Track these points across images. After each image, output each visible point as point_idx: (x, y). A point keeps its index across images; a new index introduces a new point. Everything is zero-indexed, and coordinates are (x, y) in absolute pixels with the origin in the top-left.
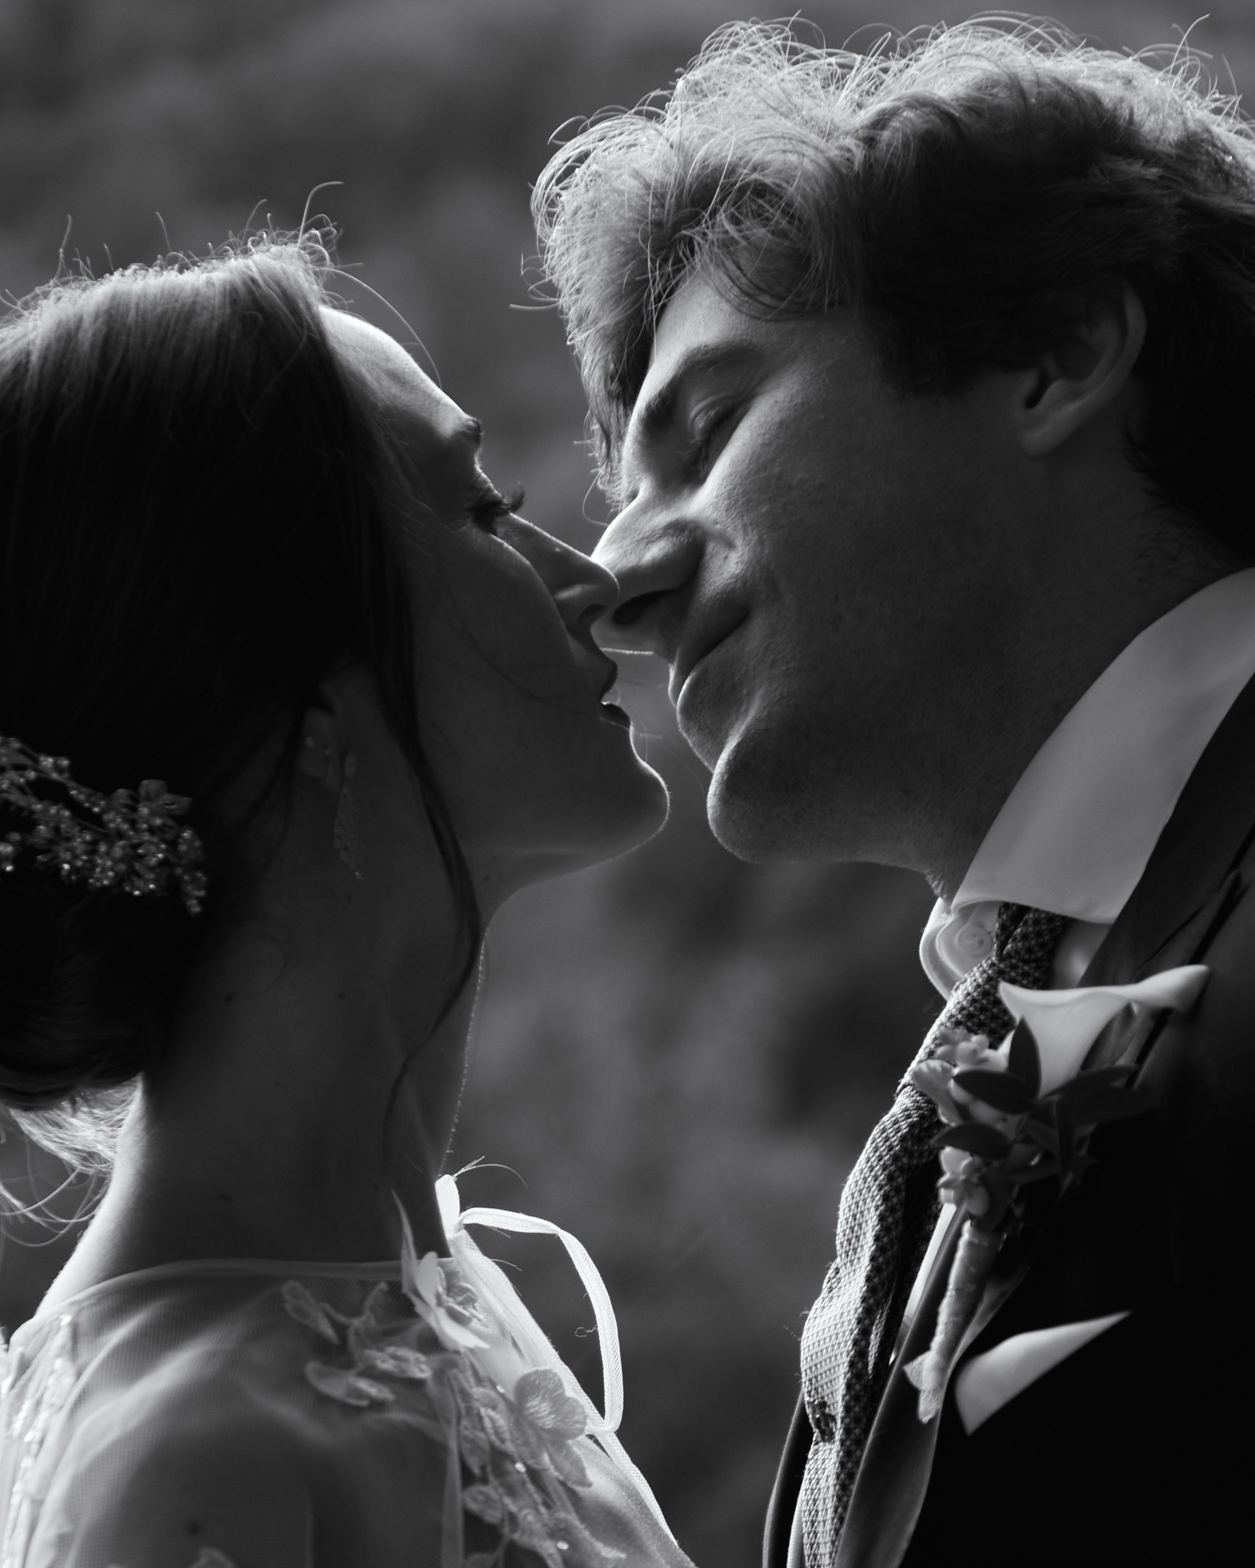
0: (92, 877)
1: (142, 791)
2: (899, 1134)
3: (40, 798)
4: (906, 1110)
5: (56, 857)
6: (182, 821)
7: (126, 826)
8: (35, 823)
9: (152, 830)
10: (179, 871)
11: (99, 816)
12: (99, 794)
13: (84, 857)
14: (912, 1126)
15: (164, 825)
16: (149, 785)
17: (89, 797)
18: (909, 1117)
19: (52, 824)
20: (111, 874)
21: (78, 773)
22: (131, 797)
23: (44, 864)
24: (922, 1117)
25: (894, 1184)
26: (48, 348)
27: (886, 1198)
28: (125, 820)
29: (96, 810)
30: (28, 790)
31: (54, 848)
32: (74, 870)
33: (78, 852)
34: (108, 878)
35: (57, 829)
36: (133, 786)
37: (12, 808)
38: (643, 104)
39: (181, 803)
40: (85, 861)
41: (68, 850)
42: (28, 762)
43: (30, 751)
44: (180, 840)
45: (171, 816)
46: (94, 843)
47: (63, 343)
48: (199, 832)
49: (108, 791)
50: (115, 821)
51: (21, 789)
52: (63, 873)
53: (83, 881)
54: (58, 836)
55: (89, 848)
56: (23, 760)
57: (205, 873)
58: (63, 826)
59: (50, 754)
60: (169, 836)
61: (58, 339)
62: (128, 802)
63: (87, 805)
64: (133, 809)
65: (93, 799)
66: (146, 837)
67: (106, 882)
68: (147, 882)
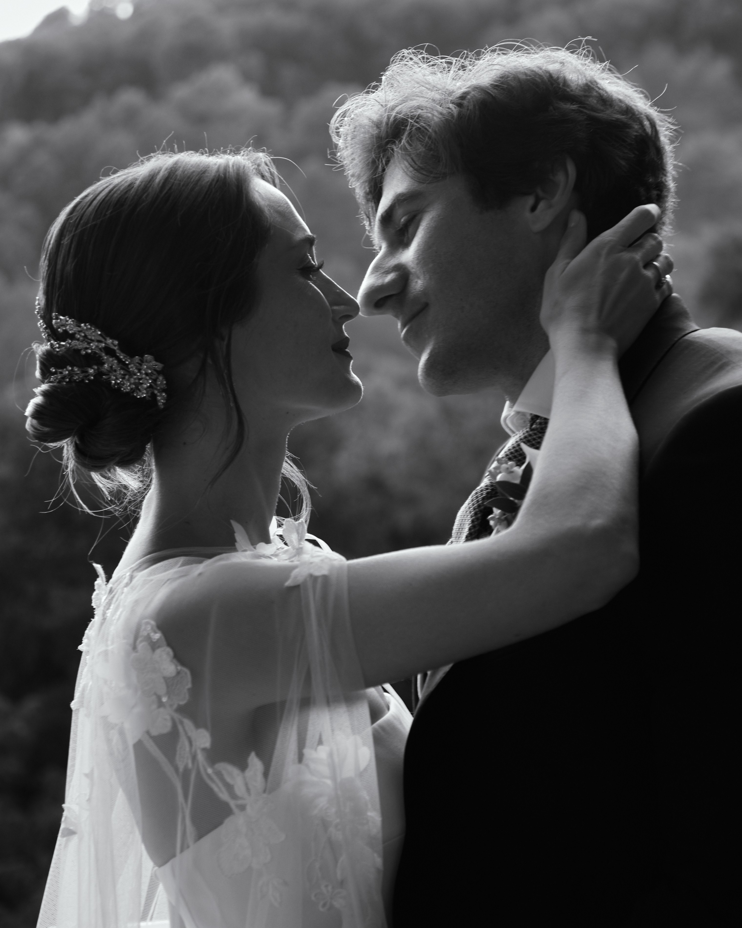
0: (123, 388)
1: (145, 359)
2: (482, 496)
3: (107, 354)
4: (487, 486)
5: (110, 378)
6: (159, 373)
7: (136, 371)
8: (104, 363)
9: (147, 374)
10: (156, 392)
11: (128, 365)
12: (128, 357)
13: (121, 380)
14: (488, 493)
15: (151, 373)
16: (147, 357)
17: (124, 357)
18: (487, 489)
19: (110, 365)
20: (129, 388)
21: (121, 346)
22: (140, 360)
23: (105, 379)
24: (492, 490)
25: (477, 516)
26: (144, 178)
27: (473, 521)
28: (136, 369)
29: (127, 362)
30: (103, 350)
31: (110, 374)
32: (116, 383)
33: (118, 377)
34: (128, 389)
35: (111, 367)
36: (142, 356)
37: (97, 356)
38: (369, 88)
39: (159, 366)
40: (121, 381)
41: (114, 376)
42: (103, 340)
43: (104, 336)
44: (158, 380)
45: (155, 370)
46: (124, 375)
47: (151, 177)
48: (166, 378)
49: (132, 355)
50: (132, 368)
51: (100, 349)
52: (112, 384)
53: (119, 389)
54: (112, 370)
55: (123, 376)
56: (101, 338)
57: (166, 394)
58: (114, 366)
59: (111, 338)
60: (153, 377)
61: (150, 175)
62: (140, 362)
63: (124, 360)
64: (141, 365)
65: (126, 358)
66: (144, 376)
67: (127, 391)
68: (143, 393)
